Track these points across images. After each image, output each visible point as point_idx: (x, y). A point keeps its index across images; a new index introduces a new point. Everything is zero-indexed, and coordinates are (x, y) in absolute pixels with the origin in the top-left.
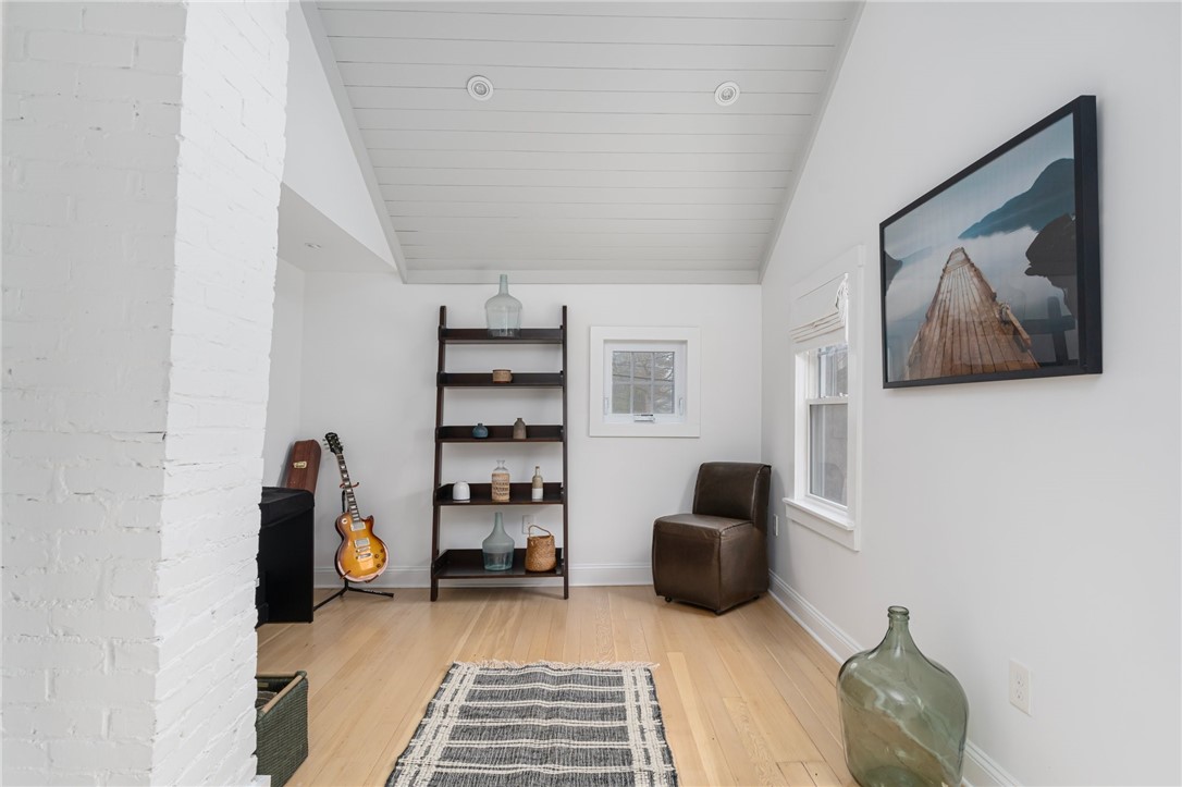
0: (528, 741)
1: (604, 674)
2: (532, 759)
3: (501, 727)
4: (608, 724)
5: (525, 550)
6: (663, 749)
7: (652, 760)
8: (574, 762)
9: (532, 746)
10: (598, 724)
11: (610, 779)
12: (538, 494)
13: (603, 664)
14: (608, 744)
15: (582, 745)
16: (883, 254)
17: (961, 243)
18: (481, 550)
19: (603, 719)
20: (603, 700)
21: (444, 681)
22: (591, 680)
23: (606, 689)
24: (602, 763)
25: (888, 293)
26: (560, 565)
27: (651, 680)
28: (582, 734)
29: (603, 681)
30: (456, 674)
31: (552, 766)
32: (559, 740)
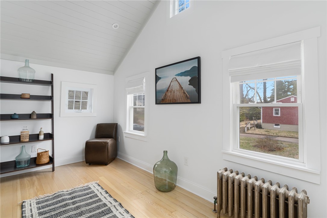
0: (72, 212)
1: (84, 188)
2: (77, 216)
3: (58, 213)
4: (94, 200)
5: (36, 157)
6: (113, 200)
7: (112, 203)
8: (90, 212)
9: (74, 213)
10: (91, 201)
11: (104, 212)
12: (42, 137)
13: (82, 185)
14: (98, 204)
15: (90, 207)
16: (156, 75)
17: (175, 77)
18: (15, 161)
19: (92, 199)
20: (88, 194)
21: (22, 208)
22: (81, 191)
23: (87, 191)
24: (99, 209)
25: (157, 84)
26: (51, 160)
27: (99, 185)
28: (88, 205)
29: (84, 190)
30: (27, 205)
31: (85, 215)
32: (82, 209)
